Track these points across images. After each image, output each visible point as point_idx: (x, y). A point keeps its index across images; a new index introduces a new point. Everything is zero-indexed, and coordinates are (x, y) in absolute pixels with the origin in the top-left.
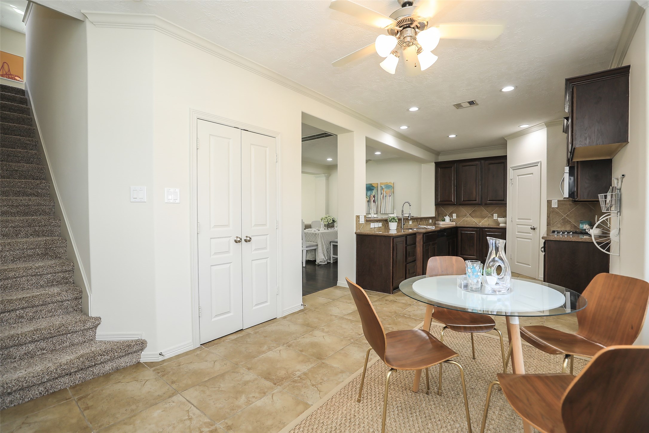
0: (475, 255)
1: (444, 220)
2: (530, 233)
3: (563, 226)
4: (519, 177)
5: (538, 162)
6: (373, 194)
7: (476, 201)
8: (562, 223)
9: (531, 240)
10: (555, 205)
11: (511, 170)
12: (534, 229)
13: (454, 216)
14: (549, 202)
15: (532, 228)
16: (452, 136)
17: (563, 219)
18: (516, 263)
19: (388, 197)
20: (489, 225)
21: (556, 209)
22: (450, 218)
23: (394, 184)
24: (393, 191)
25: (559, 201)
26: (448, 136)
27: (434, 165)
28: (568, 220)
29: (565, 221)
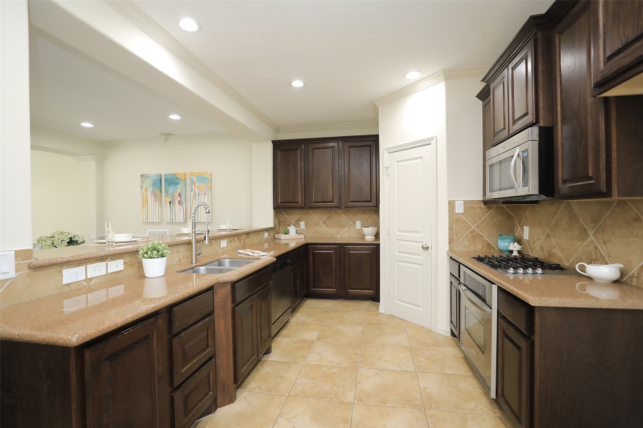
0: (335, 287)
1: (287, 233)
2: (419, 255)
3: (471, 243)
4: (399, 164)
5: (432, 139)
6: (178, 191)
7: (333, 202)
8: (470, 239)
9: (422, 266)
10: (459, 209)
11: (386, 153)
12: (427, 248)
13: (302, 224)
14: (451, 204)
15: (425, 246)
16: (298, 84)
17: (471, 232)
18: (397, 302)
19: (203, 196)
20: (350, 237)
21: (462, 216)
22: (296, 229)
23: (211, 175)
24: (210, 187)
25: (466, 202)
26: (290, 84)
27: (271, 145)
28: (478, 234)
29: (475, 236)
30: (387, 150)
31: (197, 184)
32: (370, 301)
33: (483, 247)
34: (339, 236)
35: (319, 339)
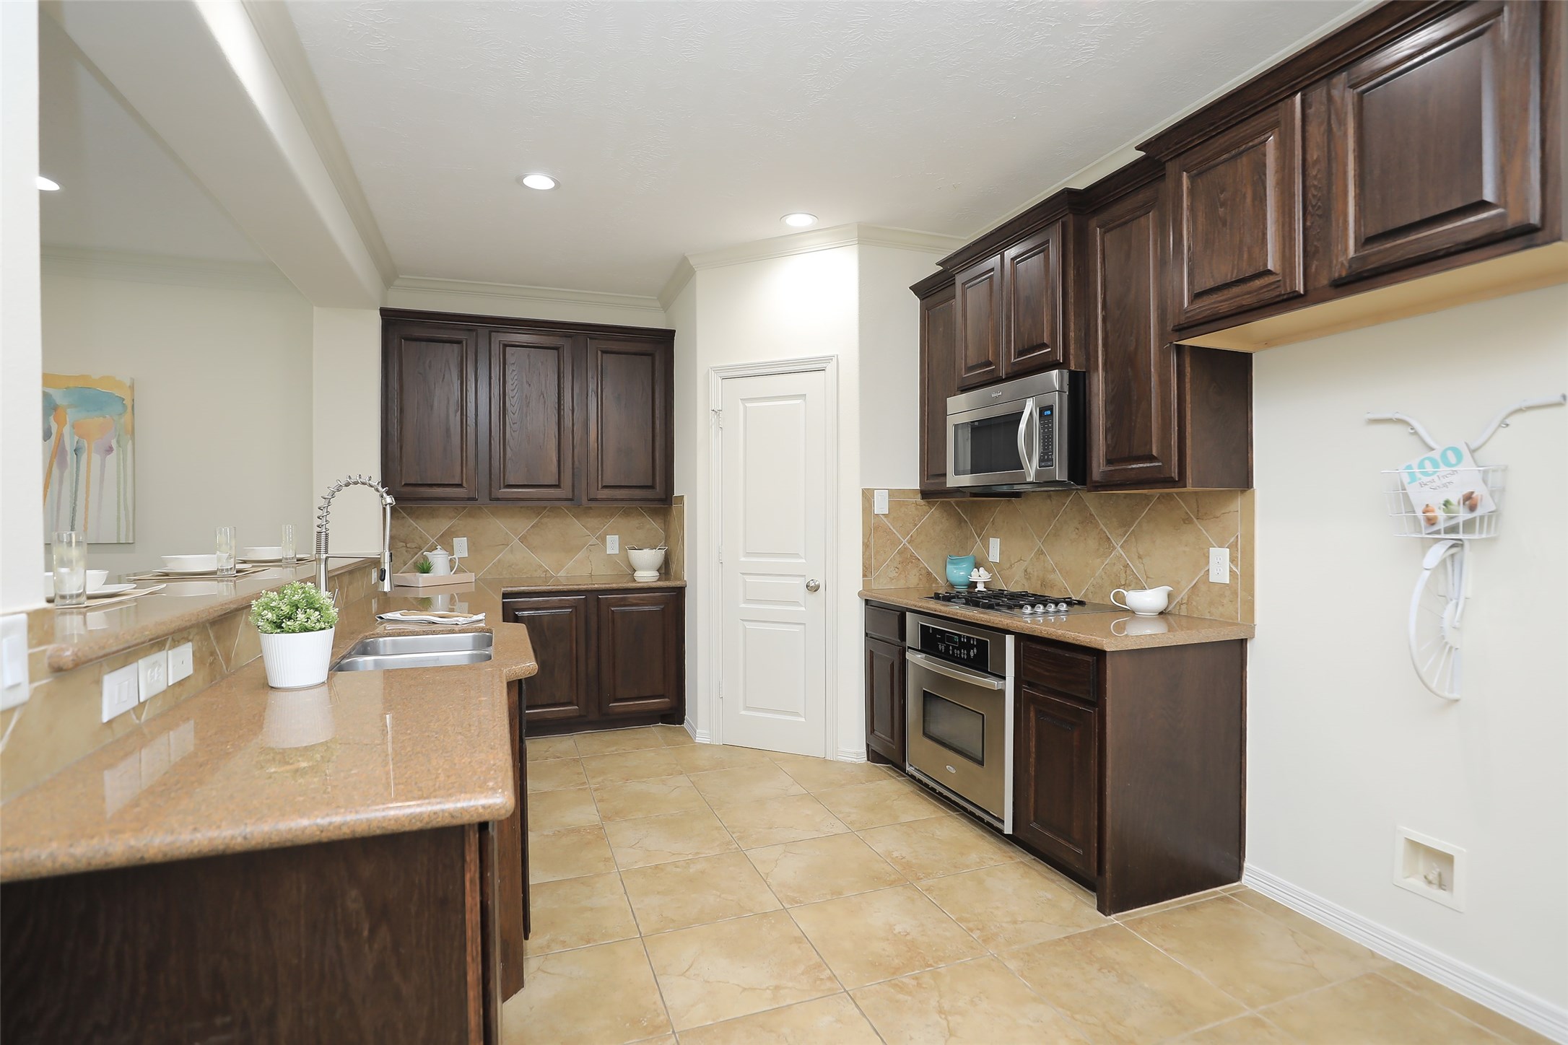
0: (575, 702)
1: (426, 570)
2: (799, 603)
3: (901, 574)
4: (748, 405)
5: (828, 359)
7: (559, 487)
8: (899, 566)
9: (803, 626)
10: (881, 505)
11: (715, 380)
12: (816, 589)
13: (462, 547)
14: (867, 496)
15: (812, 584)
16: (539, 182)
17: (900, 553)
18: (743, 712)
19: (96, 458)
20: (591, 575)
21: (885, 520)
22: (449, 558)
23: (132, 387)
24: (130, 428)
25: (892, 493)
26: (519, 180)
27: (376, 321)
28: (912, 556)
29: (907, 560)
30: (717, 370)
31: (71, 415)
32: (660, 724)
33: (920, 579)
34: (562, 573)
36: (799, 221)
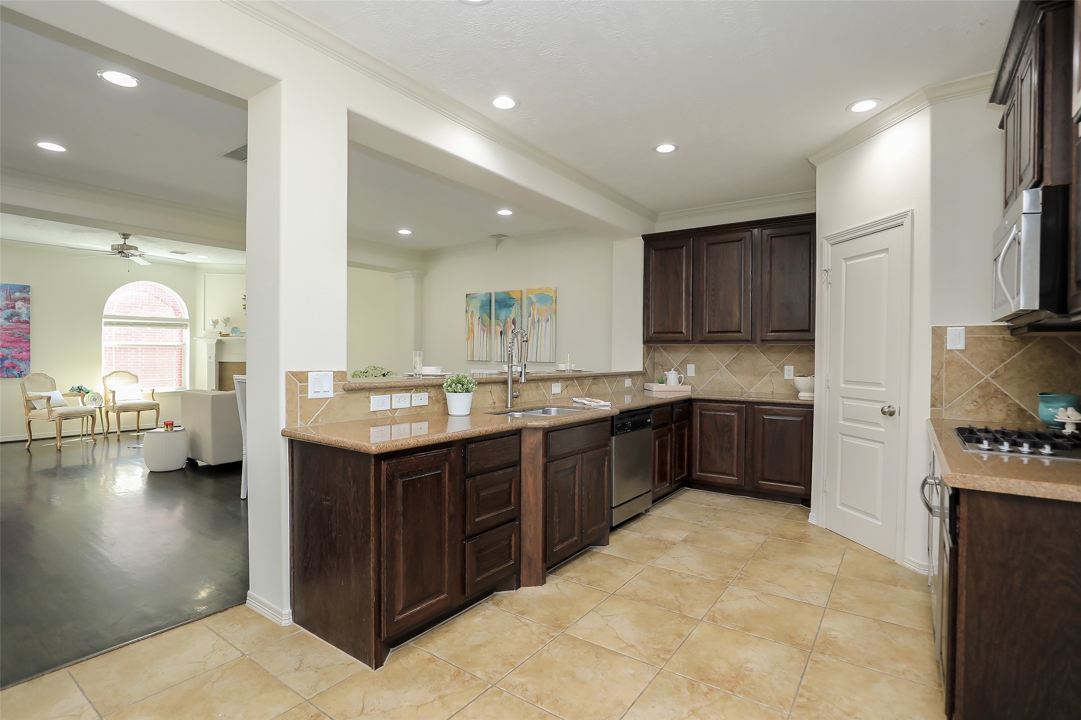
0: (735, 474)
1: (663, 381)
2: (877, 425)
3: (980, 407)
4: (848, 263)
5: (904, 215)
6: (512, 316)
7: (739, 332)
8: (978, 400)
9: (882, 445)
10: (956, 341)
11: (828, 246)
12: (892, 413)
13: (691, 369)
14: (939, 334)
15: (886, 409)
16: (666, 148)
17: (980, 387)
18: (839, 507)
19: (544, 324)
20: (773, 393)
21: (961, 355)
22: (679, 376)
23: (556, 291)
24: (554, 310)
25: (969, 330)
26: (654, 150)
27: (641, 242)
28: (997, 391)
29: (989, 394)
30: (827, 239)
31: (537, 306)
33: (1008, 415)
34: (752, 390)
35: (685, 541)
36: (864, 107)
